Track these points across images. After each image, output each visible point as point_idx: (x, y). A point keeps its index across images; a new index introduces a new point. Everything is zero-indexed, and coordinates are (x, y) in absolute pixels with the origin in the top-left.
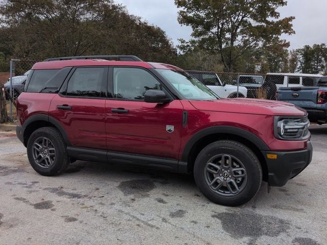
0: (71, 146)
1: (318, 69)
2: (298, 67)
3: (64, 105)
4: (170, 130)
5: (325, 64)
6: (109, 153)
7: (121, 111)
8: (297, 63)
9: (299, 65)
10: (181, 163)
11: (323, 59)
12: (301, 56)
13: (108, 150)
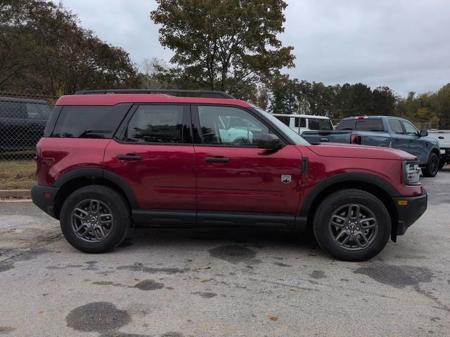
0: (138, 208)
1: (291, 109)
2: (269, 106)
3: (128, 154)
4: (286, 181)
5: (298, 104)
6: (199, 214)
7: (219, 160)
8: (267, 102)
9: (269, 104)
10: (298, 219)
11: (296, 97)
12: (272, 93)
13: (197, 210)
